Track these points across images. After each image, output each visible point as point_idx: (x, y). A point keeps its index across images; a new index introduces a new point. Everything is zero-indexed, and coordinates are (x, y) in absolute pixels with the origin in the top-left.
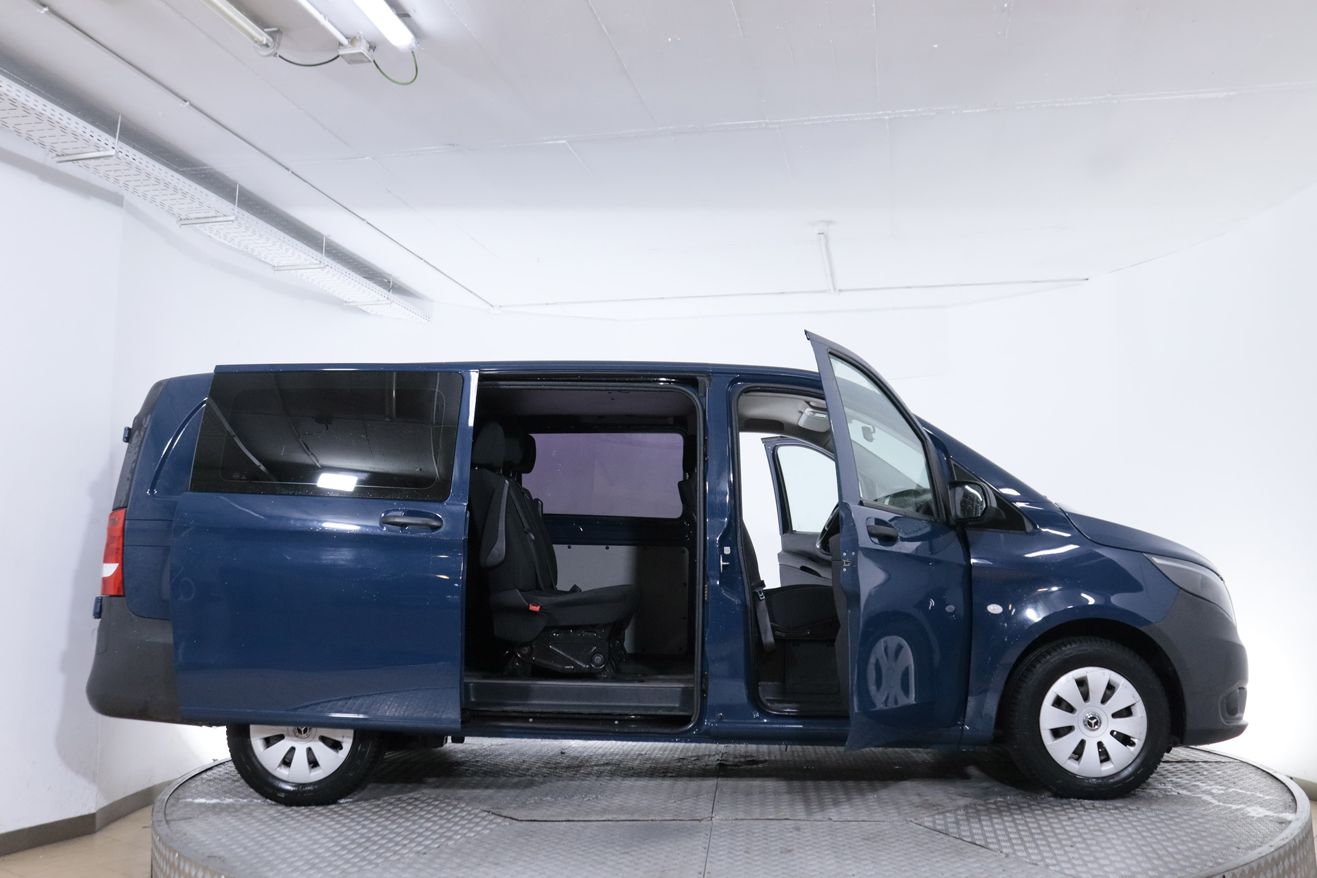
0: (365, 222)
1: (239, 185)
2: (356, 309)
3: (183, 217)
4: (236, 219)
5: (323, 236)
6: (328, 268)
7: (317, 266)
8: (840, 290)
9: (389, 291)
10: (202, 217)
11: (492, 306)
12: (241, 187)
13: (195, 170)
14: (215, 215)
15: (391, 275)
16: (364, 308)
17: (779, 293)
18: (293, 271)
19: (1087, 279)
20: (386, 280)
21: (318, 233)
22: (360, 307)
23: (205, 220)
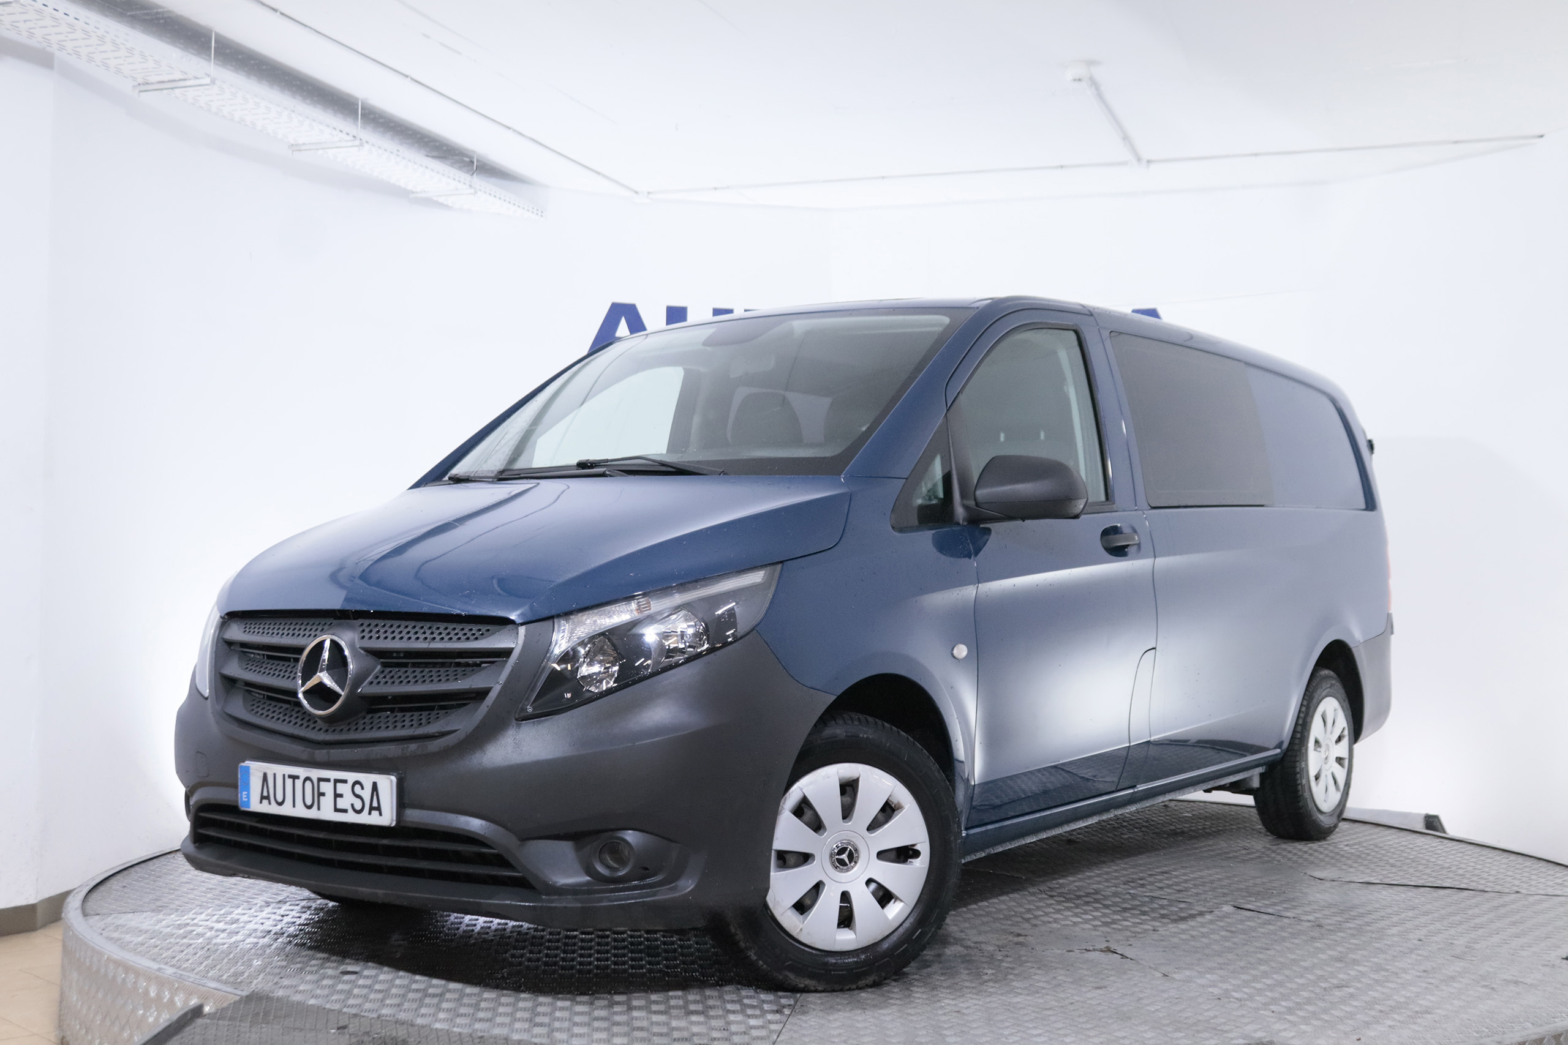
0: (409, 79)
1: (215, 32)
2: (429, 202)
3: (140, 81)
4: (213, 82)
5: (357, 99)
6: (367, 147)
7: (350, 144)
8: (1149, 162)
9: (473, 174)
10: (166, 80)
11: (636, 192)
12: (217, 35)
13: (148, 14)
14: (182, 77)
15: (474, 152)
16: (441, 200)
17: (1057, 167)
18: (320, 152)
19: (1542, 136)
20: (467, 159)
21: (349, 95)
22: (435, 199)
23: (171, 85)
